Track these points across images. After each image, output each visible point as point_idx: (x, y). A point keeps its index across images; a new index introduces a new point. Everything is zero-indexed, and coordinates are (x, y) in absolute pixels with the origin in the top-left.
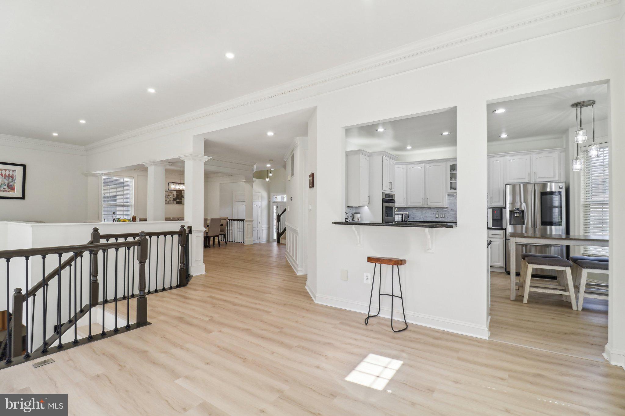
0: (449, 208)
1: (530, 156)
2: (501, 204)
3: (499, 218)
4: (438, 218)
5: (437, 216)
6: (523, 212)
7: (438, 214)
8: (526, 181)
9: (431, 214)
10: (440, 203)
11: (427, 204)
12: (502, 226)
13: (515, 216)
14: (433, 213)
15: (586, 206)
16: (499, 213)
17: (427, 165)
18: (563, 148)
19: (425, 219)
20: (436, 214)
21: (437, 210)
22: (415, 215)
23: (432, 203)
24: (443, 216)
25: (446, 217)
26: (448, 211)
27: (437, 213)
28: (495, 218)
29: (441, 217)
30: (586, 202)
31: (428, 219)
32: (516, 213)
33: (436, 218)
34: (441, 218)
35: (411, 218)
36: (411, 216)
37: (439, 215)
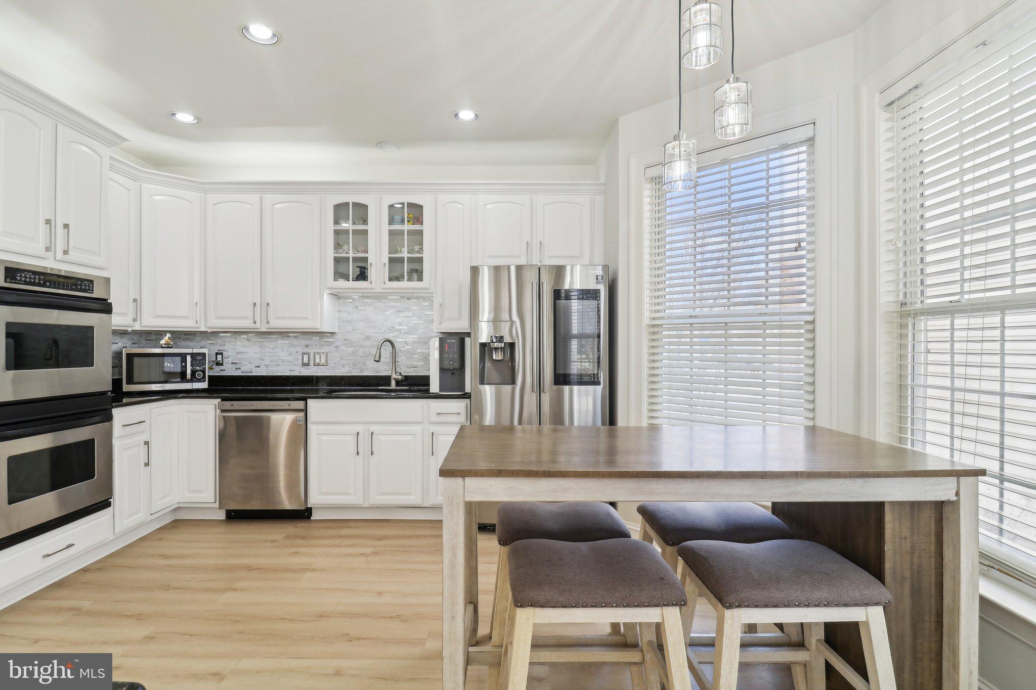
0: (339, 336)
1: (532, 198)
2: (462, 325)
3: (457, 365)
4: (308, 365)
5: (306, 360)
6: (512, 345)
7: (308, 354)
8: (522, 262)
9: (290, 354)
10: (307, 318)
11: (268, 323)
12: (462, 387)
13: (494, 358)
14: (293, 350)
15: (655, 329)
16: (456, 349)
17: (269, 198)
18: (597, 182)
19: (272, 369)
20: (303, 354)
21: (306, 342)
22: (243, 356)
23: (283, 318)
24: (323, 361)
25: (331, 363)
26: (336, 344)
27: (306, 350)
28: (446, 365)
29: (317, 361)
30: (654, 319)
31: (279, 368)
32: (496, 349)
33: (304, 365)
34: (318, 365)
35: (230, 366)
36: (230, 360)
37: (312, 358)
